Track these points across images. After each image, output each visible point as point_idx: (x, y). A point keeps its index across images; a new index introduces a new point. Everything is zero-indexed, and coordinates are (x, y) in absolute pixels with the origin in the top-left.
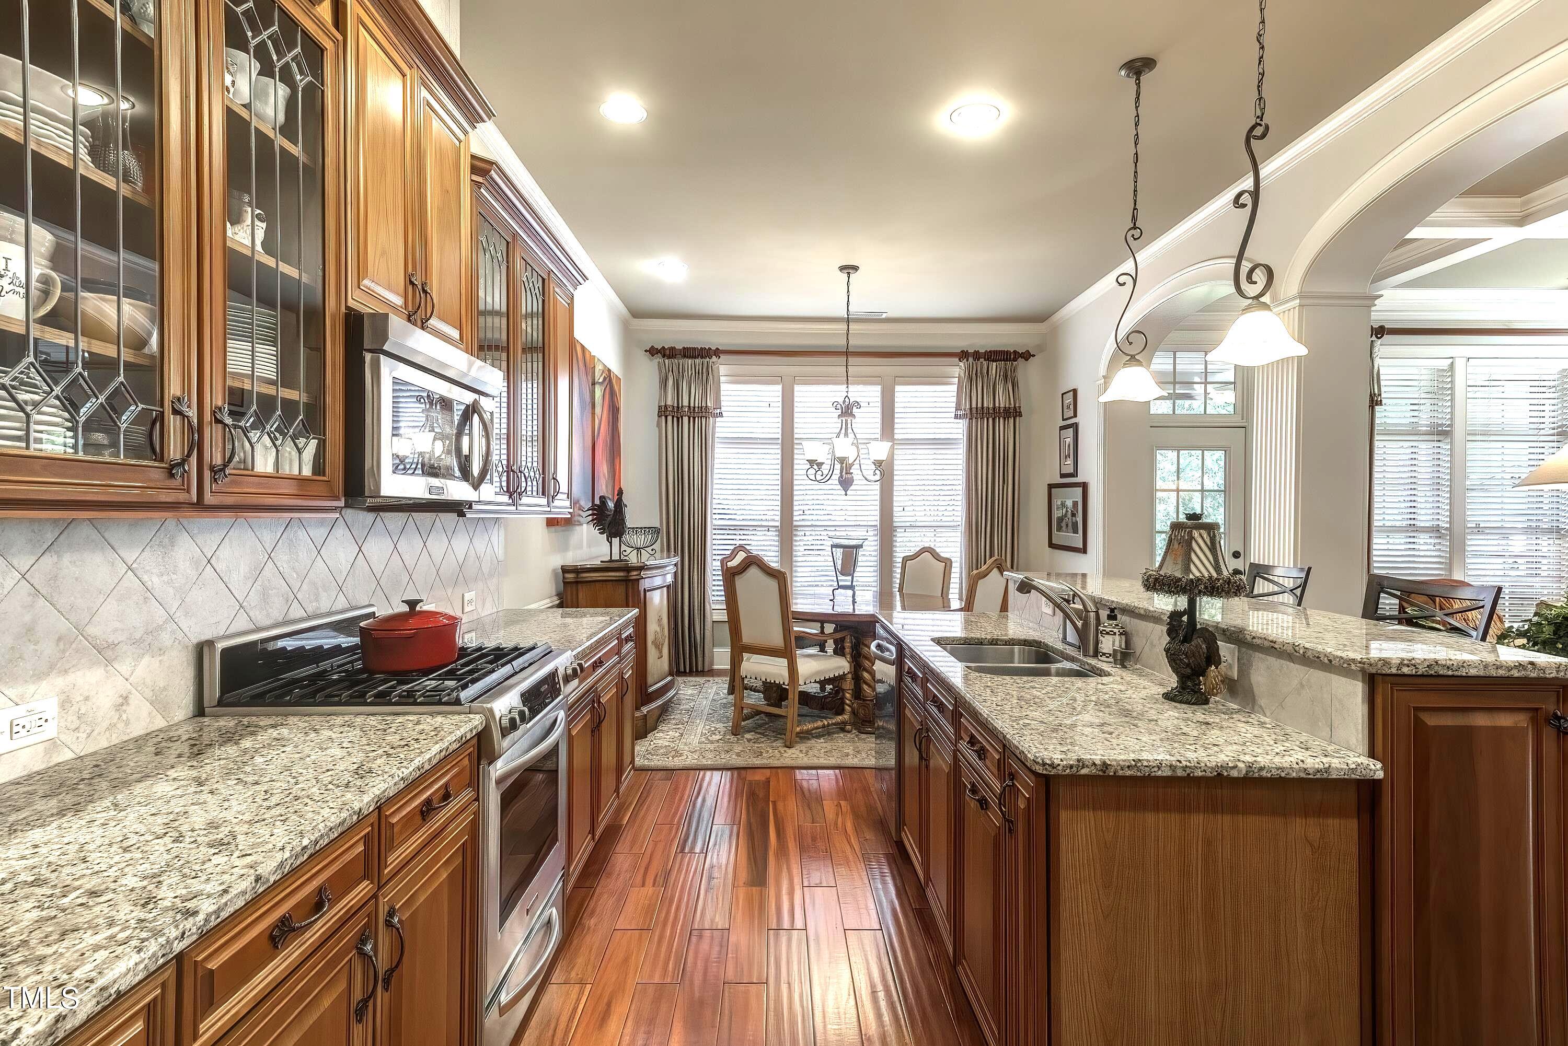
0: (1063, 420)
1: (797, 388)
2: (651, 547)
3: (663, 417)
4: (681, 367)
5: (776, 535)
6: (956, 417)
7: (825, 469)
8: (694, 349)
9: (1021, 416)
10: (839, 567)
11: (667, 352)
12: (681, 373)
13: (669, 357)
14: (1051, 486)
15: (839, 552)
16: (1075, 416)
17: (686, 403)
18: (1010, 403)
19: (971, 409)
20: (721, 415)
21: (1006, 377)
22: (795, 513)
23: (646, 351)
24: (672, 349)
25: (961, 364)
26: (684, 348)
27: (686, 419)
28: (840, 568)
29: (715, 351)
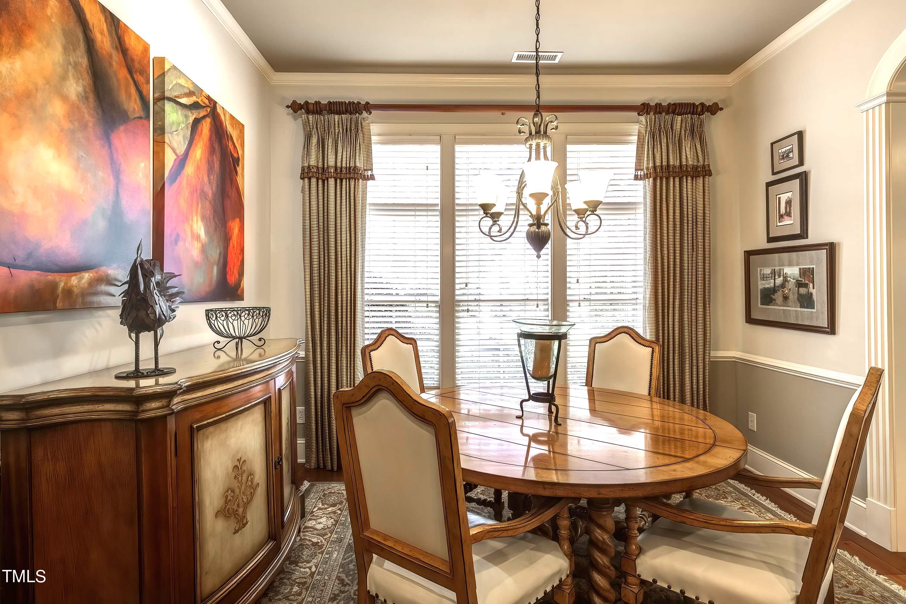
0: (774, 174)
1: (458, 148)
2: (259, 336)
3: (306, 180)
4: (326, 123)
5: (436, 312)
6: (636, 178)
7: (505, 221)
8: (341, 103)
9: (710, 175)
10: (530, 366)
11: (311, 107)
12: (327, 129)
13: (313, 113)
14: (748, 254)
15: (530, 345)
16: (801, 163)
17: (332, 163)
18: (698, 161)
19: (655, 167)
20: (372, 178)
21: (692, 132)
22: (457, 287)
23: (288, 107)
24: (317, 103)
25: (642, 119)
26: (330, 103)
27: (332, 182)
28: (531, 369)
29: (365, 105)
